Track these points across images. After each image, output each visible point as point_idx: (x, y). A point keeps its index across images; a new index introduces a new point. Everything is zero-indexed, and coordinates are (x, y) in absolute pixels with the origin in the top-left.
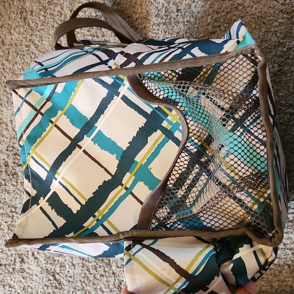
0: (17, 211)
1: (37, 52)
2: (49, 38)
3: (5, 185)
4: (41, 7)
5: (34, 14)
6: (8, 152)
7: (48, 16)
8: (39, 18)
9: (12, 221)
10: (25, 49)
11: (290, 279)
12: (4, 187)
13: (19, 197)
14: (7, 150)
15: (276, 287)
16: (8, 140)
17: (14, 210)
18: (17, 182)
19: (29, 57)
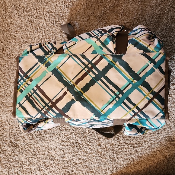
0: (24, 163)
1: (10, 83)
2: (13, 75)
3: (14, 152)
4: (5, 61)
5: (2, 65)
6: (10, 136)
7: (10, 65)
8: (6, 66)
9: (23, 169)
10: (3, 83)
11: (161, 157)
12: (13, 153)
13: (22, 156)
14: (10, 135)
15: (156, 162)
16: (9, 130)
17: (22, 163)
18: (19, 149)
19: (7, 87)
